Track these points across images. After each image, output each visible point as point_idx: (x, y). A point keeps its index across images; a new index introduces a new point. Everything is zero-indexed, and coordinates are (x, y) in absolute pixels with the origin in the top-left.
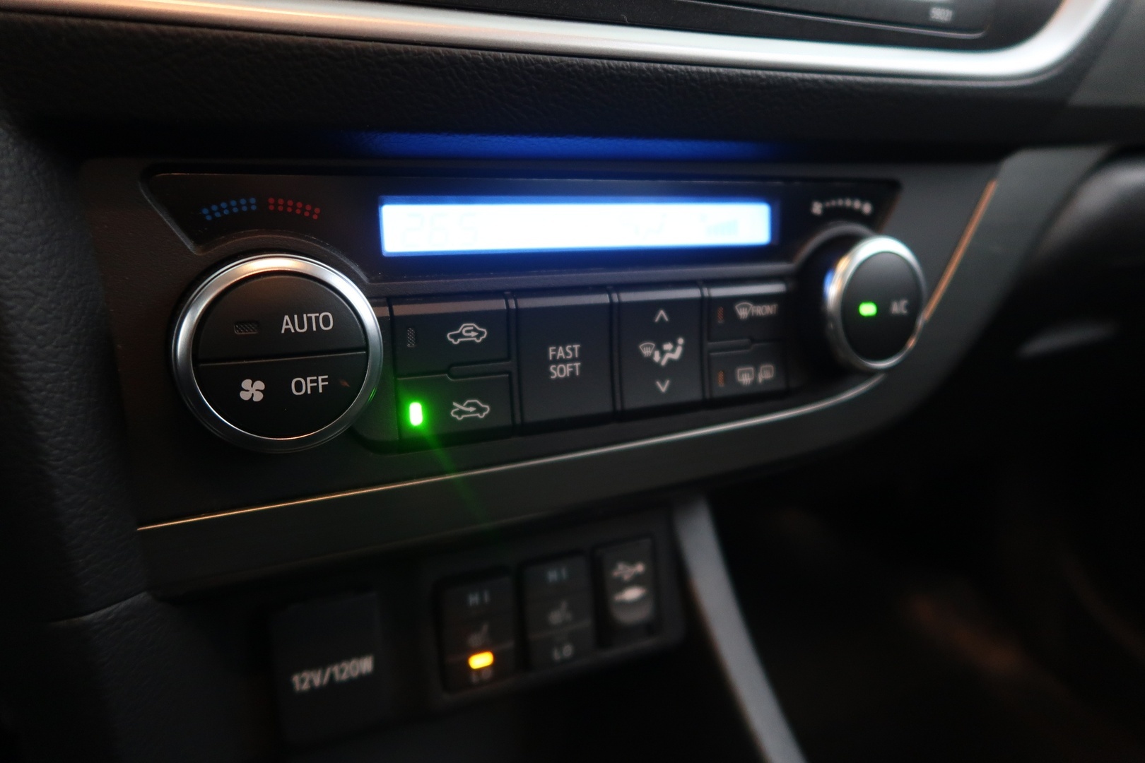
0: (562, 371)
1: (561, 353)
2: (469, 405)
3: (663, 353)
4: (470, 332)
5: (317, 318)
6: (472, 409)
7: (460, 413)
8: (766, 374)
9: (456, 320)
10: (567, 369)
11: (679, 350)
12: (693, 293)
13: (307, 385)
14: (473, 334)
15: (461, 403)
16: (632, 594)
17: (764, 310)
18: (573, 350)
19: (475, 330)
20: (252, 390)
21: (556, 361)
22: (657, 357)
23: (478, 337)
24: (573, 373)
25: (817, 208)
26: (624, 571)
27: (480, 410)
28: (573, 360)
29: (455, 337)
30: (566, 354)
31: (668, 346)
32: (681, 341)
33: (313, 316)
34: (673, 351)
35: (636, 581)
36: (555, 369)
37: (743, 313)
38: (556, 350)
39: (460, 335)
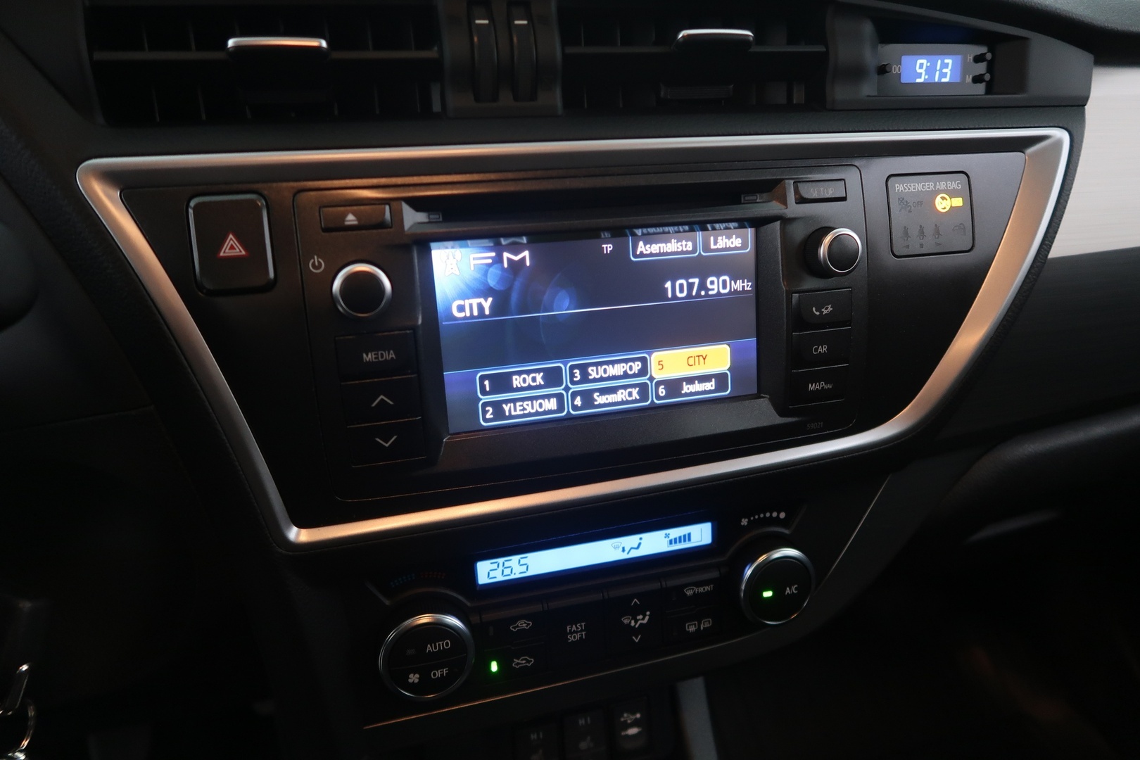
0: (575, 637)
1: (574, 628)
2: (522, 660)
3: (636, 621)
4: (522, 624)
5: (443, 644)
6: (524, 662)
7: (518, 664)
8: (706, 624)
9: (515, 620)
10: (578, 636)
11: (647, 618)
12: (655, 586)
13: (438, 673)
14: (524, 625)
15: (518, 659)
16: (633, 731)
17: (704, 589)
18: (581, 626)
19: (525, 623)
20: (414, 678)
21: (571, 633)
22: (633, 623)
23: (527, 626)
24: (581, 638)
25: (744, 522)
26: (627, 717)
27: (528, 662)
28: (582, 631)
29: (515, 628)
30: (577, 628)
31: (641, 617)
32: (648, 613)
33: (441, 643)
34: (643, 619)
35: (635, 723)
36: (571, 637)
37: (690, 593)
38: (572, 627)
39: (518, 626)
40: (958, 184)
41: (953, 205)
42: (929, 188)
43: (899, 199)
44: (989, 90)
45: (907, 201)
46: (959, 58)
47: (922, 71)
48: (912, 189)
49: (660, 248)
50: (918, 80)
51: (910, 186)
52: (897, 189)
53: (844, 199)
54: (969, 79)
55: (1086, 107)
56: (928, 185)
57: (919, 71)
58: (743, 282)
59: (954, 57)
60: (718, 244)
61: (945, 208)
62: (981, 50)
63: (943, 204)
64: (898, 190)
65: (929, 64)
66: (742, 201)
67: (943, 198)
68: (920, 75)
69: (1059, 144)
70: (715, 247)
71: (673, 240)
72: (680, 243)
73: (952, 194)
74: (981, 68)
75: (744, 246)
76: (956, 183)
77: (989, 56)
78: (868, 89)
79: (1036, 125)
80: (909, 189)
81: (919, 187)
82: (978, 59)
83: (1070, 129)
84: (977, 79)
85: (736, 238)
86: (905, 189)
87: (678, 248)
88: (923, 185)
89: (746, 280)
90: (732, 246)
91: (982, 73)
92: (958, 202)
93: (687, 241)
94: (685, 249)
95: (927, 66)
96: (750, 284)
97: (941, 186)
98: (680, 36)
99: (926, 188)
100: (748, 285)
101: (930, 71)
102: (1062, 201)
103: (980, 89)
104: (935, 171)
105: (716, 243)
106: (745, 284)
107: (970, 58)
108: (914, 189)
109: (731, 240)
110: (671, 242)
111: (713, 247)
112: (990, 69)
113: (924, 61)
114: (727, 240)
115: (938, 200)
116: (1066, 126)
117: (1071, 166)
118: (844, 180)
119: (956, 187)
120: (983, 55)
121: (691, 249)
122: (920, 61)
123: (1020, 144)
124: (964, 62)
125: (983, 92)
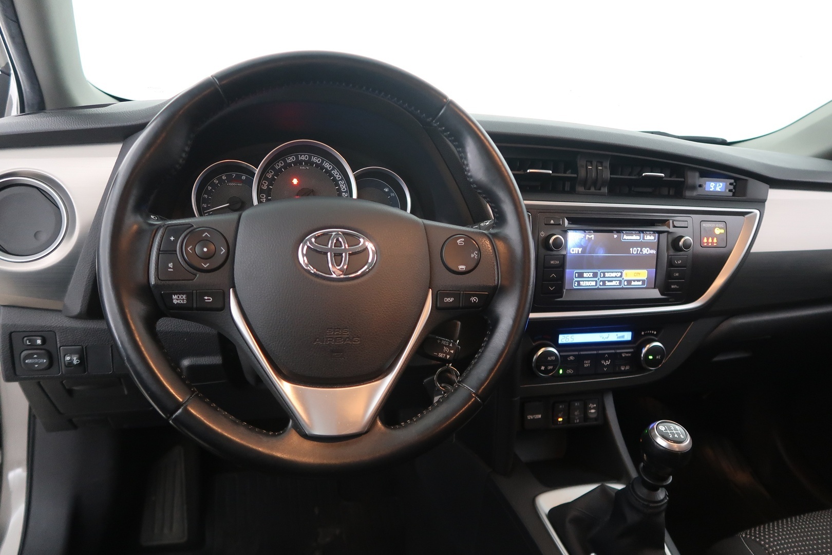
0: (586, 365)
1: (587, 362)
2: (570, 370)
7: (568, 372)
8: (627, 368)
9: (570, 356)
12: (613, 351)
13: (549, 368)
16: (593, 411)
17: (628, 355)
19: (572, 358)
20: (542, 368)
22: (605, 363)
24: (588, 366)
25: (643, 333)
26: (591, 406)
28: (589, 363)
31: (607, 362)
32: (610, 361)
35: (594, 408)
37: (624, 356)
39: (570, 359)
42: (714, 226)
43: (704, 229)
44: (733, 195)
45: (706, 230)
46: (724, 183)
49: (630, 238)
50: (711, 190)
53: (687, 227)
54: (727, 190)
55: (766, 202)
58: (653, 251)
60: (647, 238)
62: (732, 181)
63: (718, 232)
64: (704, 226)
65: (715, 185)
66: (655, 226)
67: (718, 230)
68: (711, 188)
69: (756, 215)
72: (636, 237)
73: (721, 228)
74: (732, 187)
75: (655, 239)
76: (722, 225)
77: (734, 184)
78: (696, 192)
79: (748, 208)
81: (710, 225)
82: (731, 184)
83: (760, 210)
84: (730, 191)
86: (706, 226)
90: (651, 239)
91: (732, 189)
92: (722, 231)
93: (638, 236)
96: (655, 251)
97: (717, 225)
98: (643, 174)
99: (712, 226)
101: (715, 187)
103: (731, 194)
104: (715, 221)
107: (728, 184)
108: (708, 226)
111: (645, 238)
112: (735, 188)
113: (713, 184)
114: (650, 237)
115: (716, 230)
116: (758, 209)
118: (687, 221)
121: (639, 239)
123: (743, 214)
124: (726, 185)
125: (731, 195)
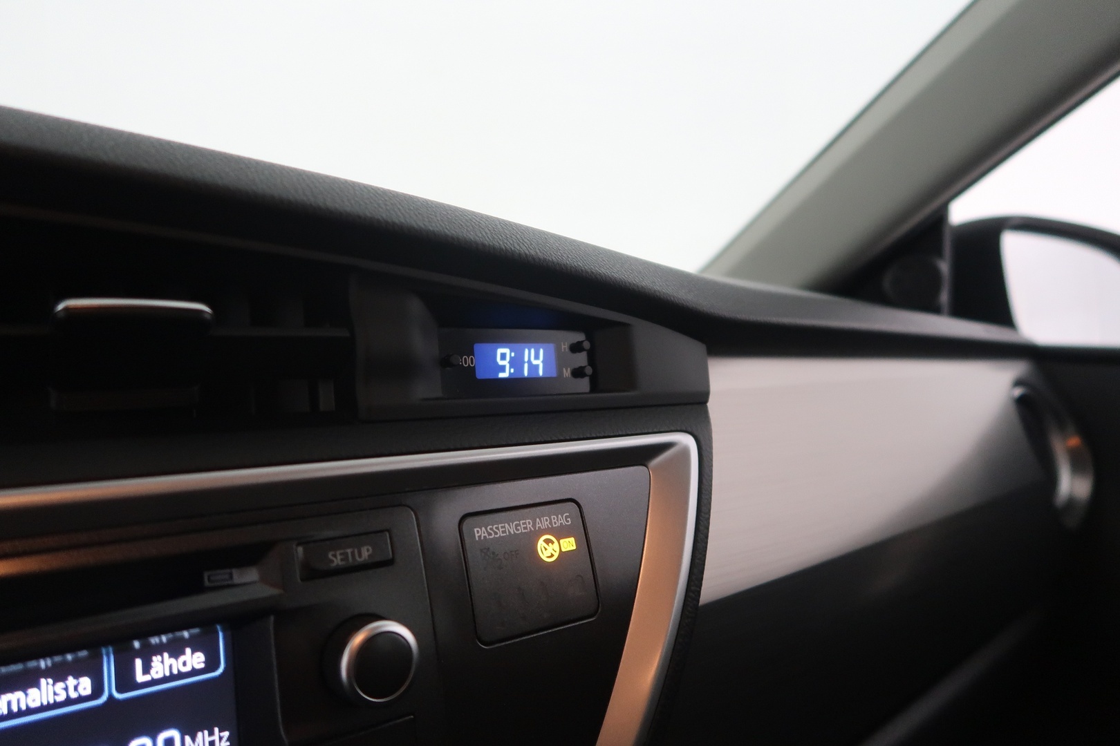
40: (566, 517)
41: (563, 550)
42: (525, 528)
43: (481, 550)
44: (594, 388)
45: (493, 553)
46: (551, 346)
47: (506, 363)
48: (500, 534)
49: (9, 703)
50: (502, 375)
51: (497, 528)
52: (477, 535)
53: (388, 563)
54: (567, 373)
55: (708, 404)
56: (523, 524)
57: (501, 363)
58: (211, 733)
59: (546, 345)
60: (153, 671)
61: (552, 555)
62: (579, 337)
63: (549, 550)
64: (480, 537)
65: (513, 354)
66: (207, 583)
67: (548, 541)
68: (503, 369)
69: (685, 453)
70: (147, 678)
71: (43, 681)
72: (60, 685)
73: (560, 533)
74: (581, 359)
75: (211, 664)
76: (562, 518)
77: (587, 345)
78: (426, 389)
79: (655, 430)
80: (496, 533)
81: (511, 528)
82: (576, 348)
83: (696, 433)
84: (578, 373)
85: (193, 653)
86: (490, 534)
87: (55, 694)
88: (517, 526)
89: (216, 730)
90: (184, 670)
91: (583, 365)
92: (569, 544)
93: (76, 677)
94: (73, 695)
95: (511, 357)
96: (226, 734)
97: (544, 523)
98: (60, 307)
99: (521, 530)
100: (221, 738)
101: (516, 362)
102: (701, 528)
103: (584, 385)
104: (532, 502)
105: (147, 669)
106: (216, 737)
107: (565, 347)
108: (503, 532)
109: (182, 659)
110: (38, 686)
111: (140, 678)
112: (592, 360)
113: (506, 351)
114: (173, 661)
115: (541, 543)
116: (689, 429)
117: (704, 481)
118: (388, 530)
119: (564, 522)
120: (580, 343)
121: (88, 692)
122: (500, 351)
123: (641, 456)
124: (558, 350)
125: (587, 389)
